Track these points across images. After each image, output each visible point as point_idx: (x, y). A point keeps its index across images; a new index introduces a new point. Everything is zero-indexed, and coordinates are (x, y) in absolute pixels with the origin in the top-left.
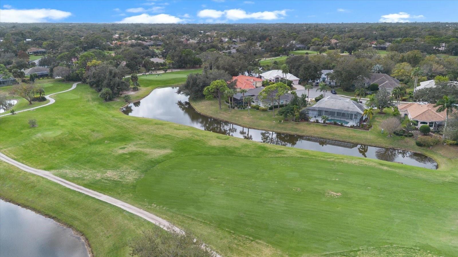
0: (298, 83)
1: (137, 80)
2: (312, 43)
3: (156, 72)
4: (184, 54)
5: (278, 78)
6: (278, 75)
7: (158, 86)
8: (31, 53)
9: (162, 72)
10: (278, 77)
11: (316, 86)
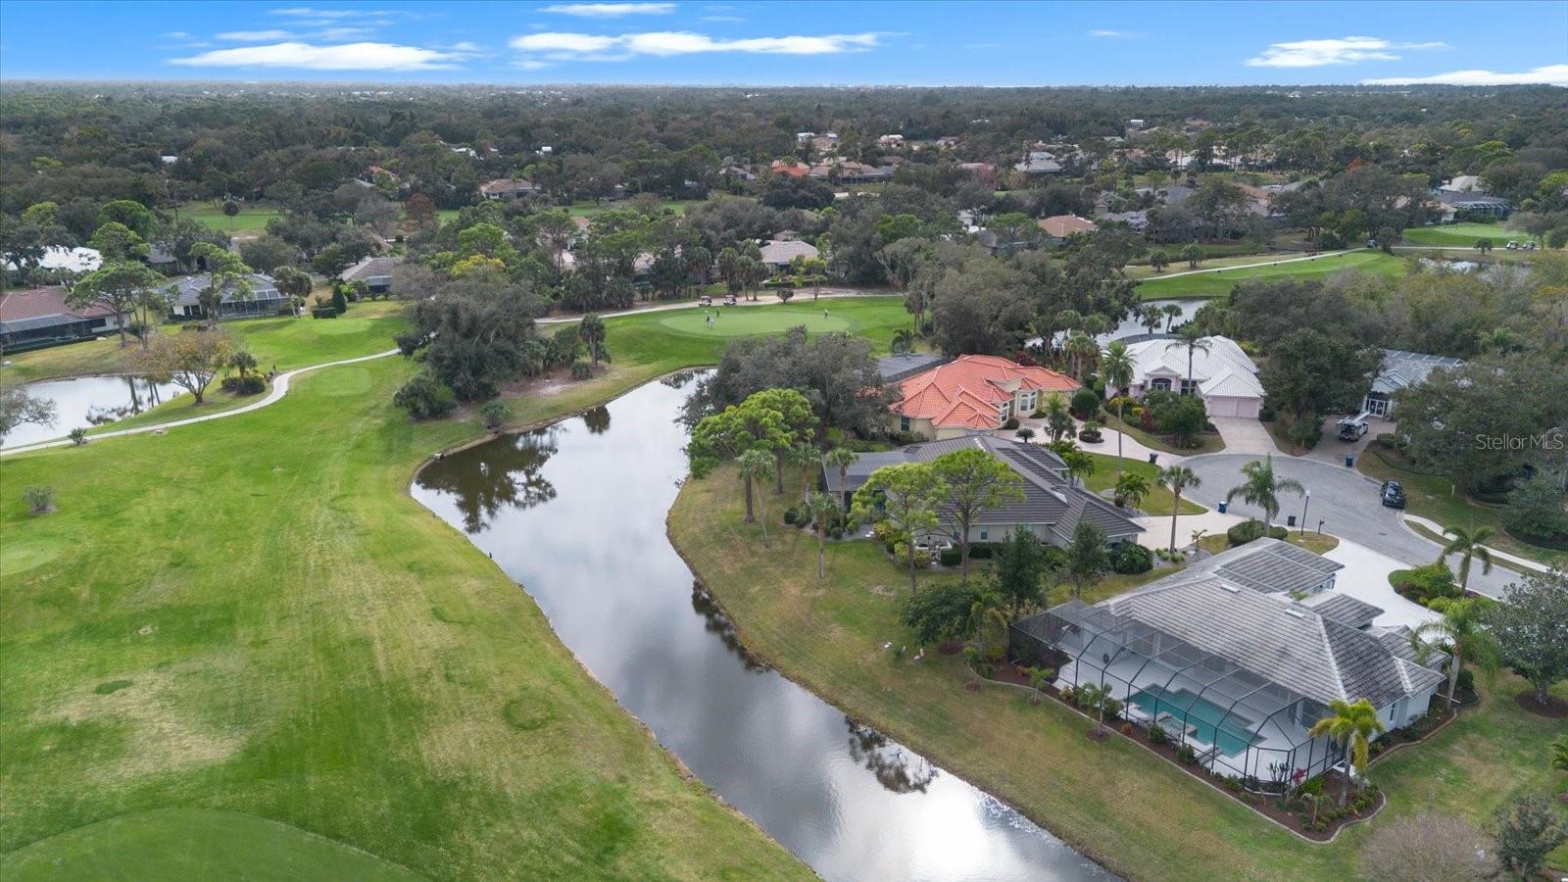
0: (1257, 415)
1: (601, 338)
2: (1544, 192)
3: (755, 300)
4: (878, 235)
5: (1168, 382)
6: (1164, 368)
7: (686, 364)
8: (494, 195)
9: (773, 299)
10: (1163, 374)
11: (1342, 440)
